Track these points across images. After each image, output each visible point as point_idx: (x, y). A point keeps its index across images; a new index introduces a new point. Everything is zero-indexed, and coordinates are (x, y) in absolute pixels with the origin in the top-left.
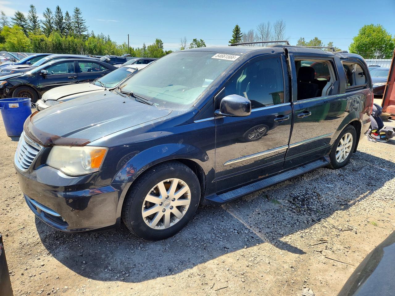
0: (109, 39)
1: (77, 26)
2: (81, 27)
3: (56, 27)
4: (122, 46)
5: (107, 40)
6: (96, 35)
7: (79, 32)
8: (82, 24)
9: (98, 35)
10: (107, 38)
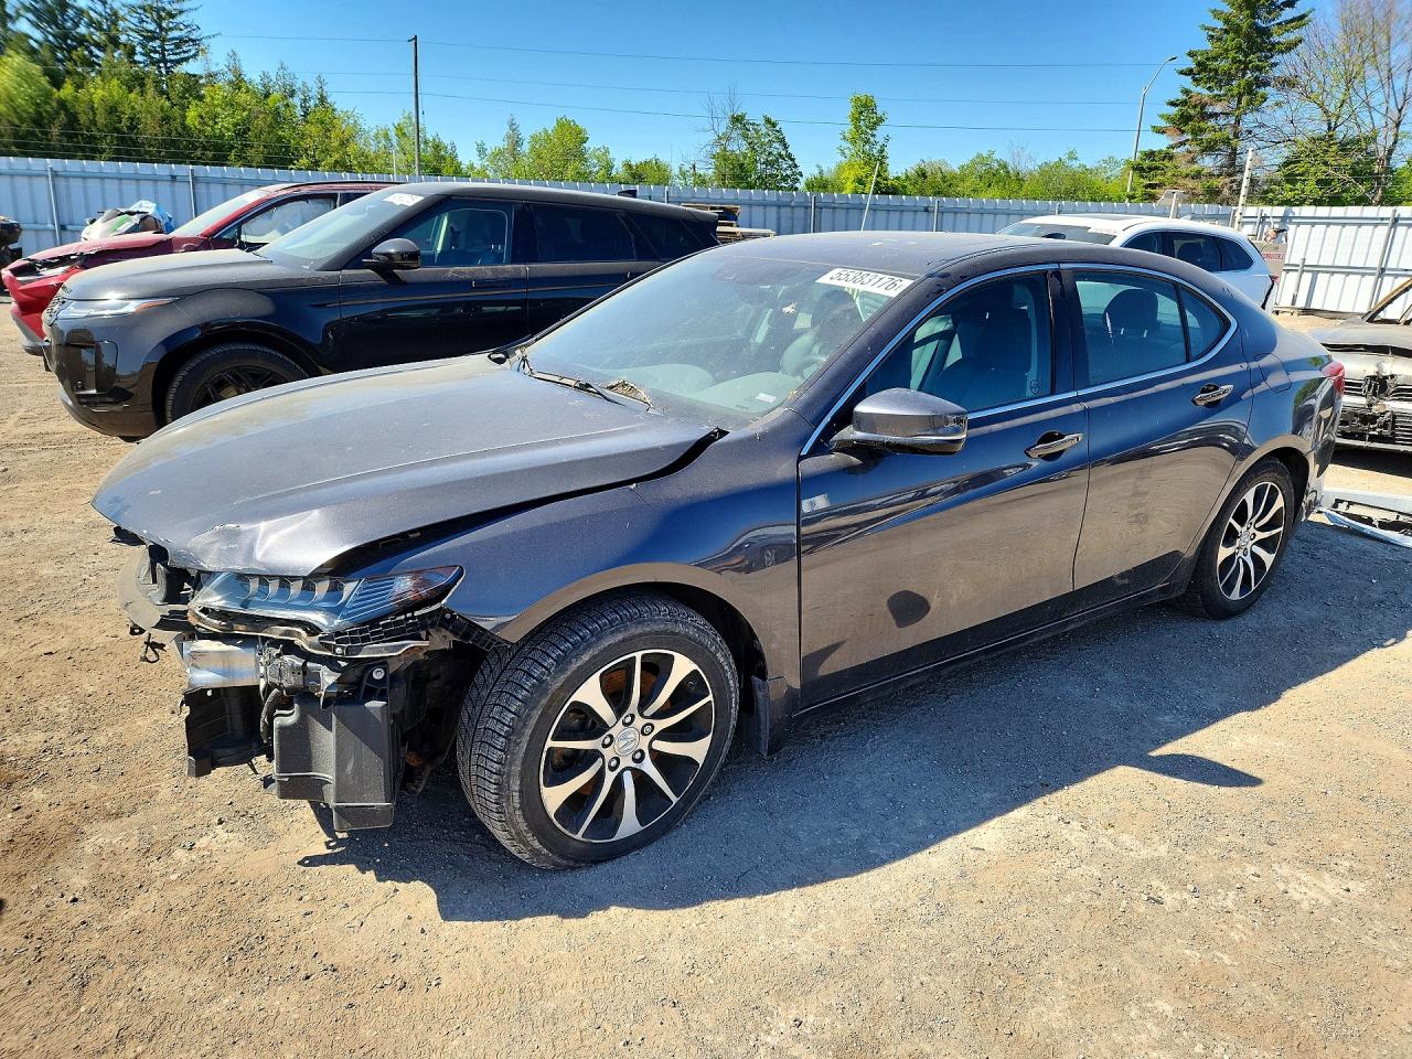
0: (322, 99)
1: (152, 27)
2: (176, 34)
3: (38, 35)
4: (392, 134)
5: (312, 103)
6: (253, 75)
7: (165, 62)
8: (179, 19)
9: (265, 75)
10: (314, 93)
